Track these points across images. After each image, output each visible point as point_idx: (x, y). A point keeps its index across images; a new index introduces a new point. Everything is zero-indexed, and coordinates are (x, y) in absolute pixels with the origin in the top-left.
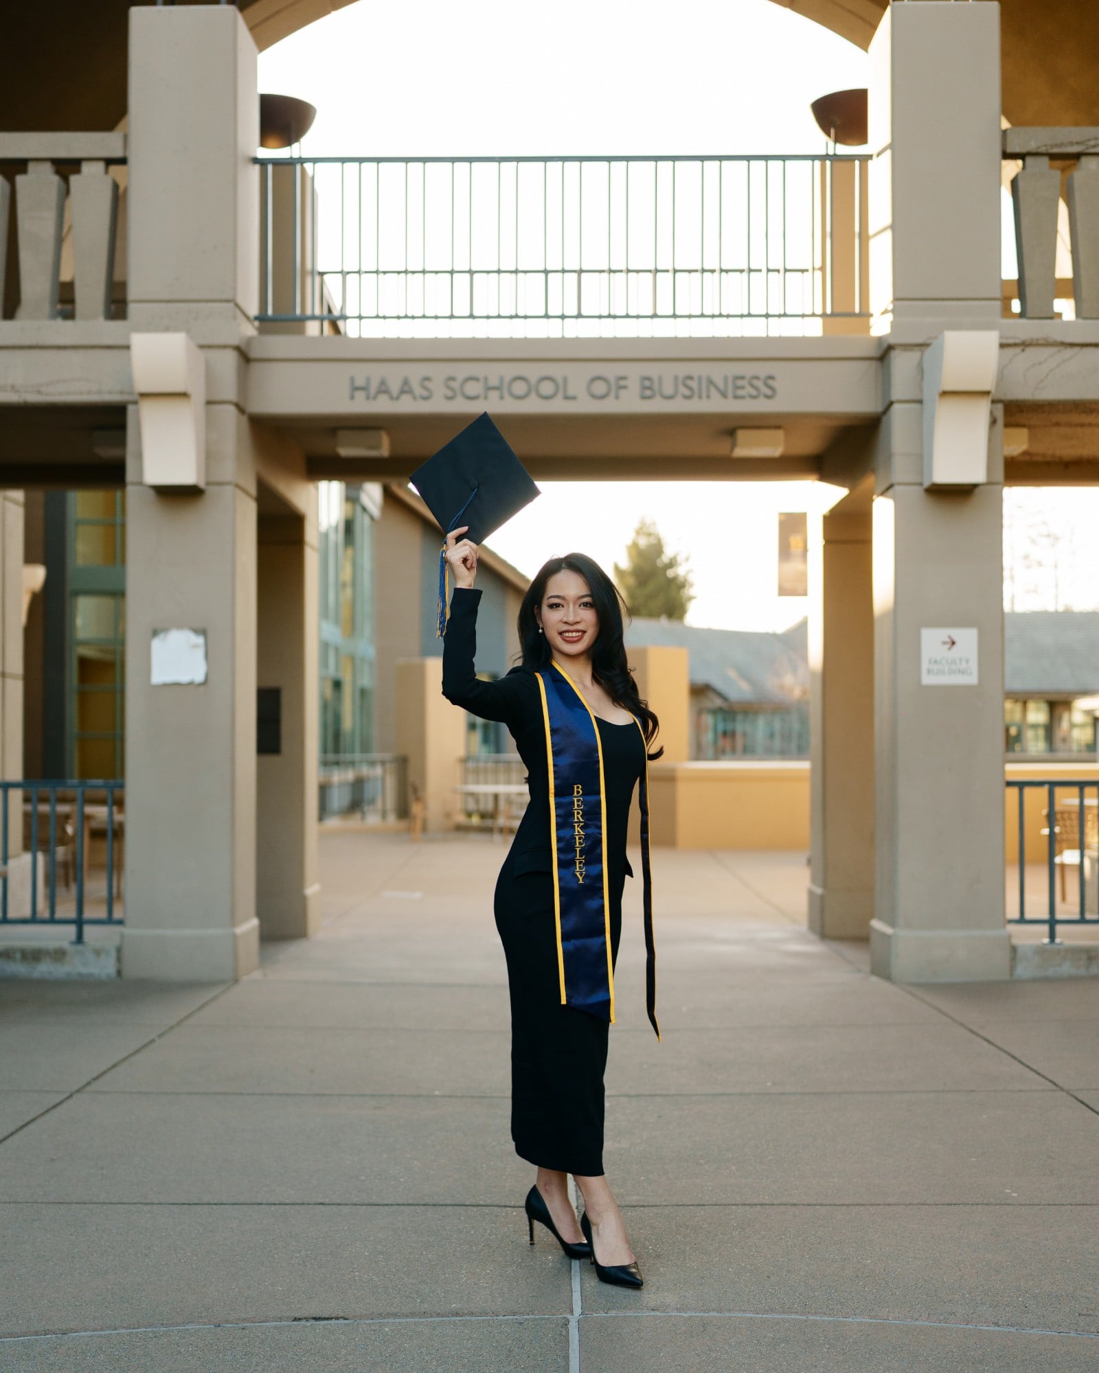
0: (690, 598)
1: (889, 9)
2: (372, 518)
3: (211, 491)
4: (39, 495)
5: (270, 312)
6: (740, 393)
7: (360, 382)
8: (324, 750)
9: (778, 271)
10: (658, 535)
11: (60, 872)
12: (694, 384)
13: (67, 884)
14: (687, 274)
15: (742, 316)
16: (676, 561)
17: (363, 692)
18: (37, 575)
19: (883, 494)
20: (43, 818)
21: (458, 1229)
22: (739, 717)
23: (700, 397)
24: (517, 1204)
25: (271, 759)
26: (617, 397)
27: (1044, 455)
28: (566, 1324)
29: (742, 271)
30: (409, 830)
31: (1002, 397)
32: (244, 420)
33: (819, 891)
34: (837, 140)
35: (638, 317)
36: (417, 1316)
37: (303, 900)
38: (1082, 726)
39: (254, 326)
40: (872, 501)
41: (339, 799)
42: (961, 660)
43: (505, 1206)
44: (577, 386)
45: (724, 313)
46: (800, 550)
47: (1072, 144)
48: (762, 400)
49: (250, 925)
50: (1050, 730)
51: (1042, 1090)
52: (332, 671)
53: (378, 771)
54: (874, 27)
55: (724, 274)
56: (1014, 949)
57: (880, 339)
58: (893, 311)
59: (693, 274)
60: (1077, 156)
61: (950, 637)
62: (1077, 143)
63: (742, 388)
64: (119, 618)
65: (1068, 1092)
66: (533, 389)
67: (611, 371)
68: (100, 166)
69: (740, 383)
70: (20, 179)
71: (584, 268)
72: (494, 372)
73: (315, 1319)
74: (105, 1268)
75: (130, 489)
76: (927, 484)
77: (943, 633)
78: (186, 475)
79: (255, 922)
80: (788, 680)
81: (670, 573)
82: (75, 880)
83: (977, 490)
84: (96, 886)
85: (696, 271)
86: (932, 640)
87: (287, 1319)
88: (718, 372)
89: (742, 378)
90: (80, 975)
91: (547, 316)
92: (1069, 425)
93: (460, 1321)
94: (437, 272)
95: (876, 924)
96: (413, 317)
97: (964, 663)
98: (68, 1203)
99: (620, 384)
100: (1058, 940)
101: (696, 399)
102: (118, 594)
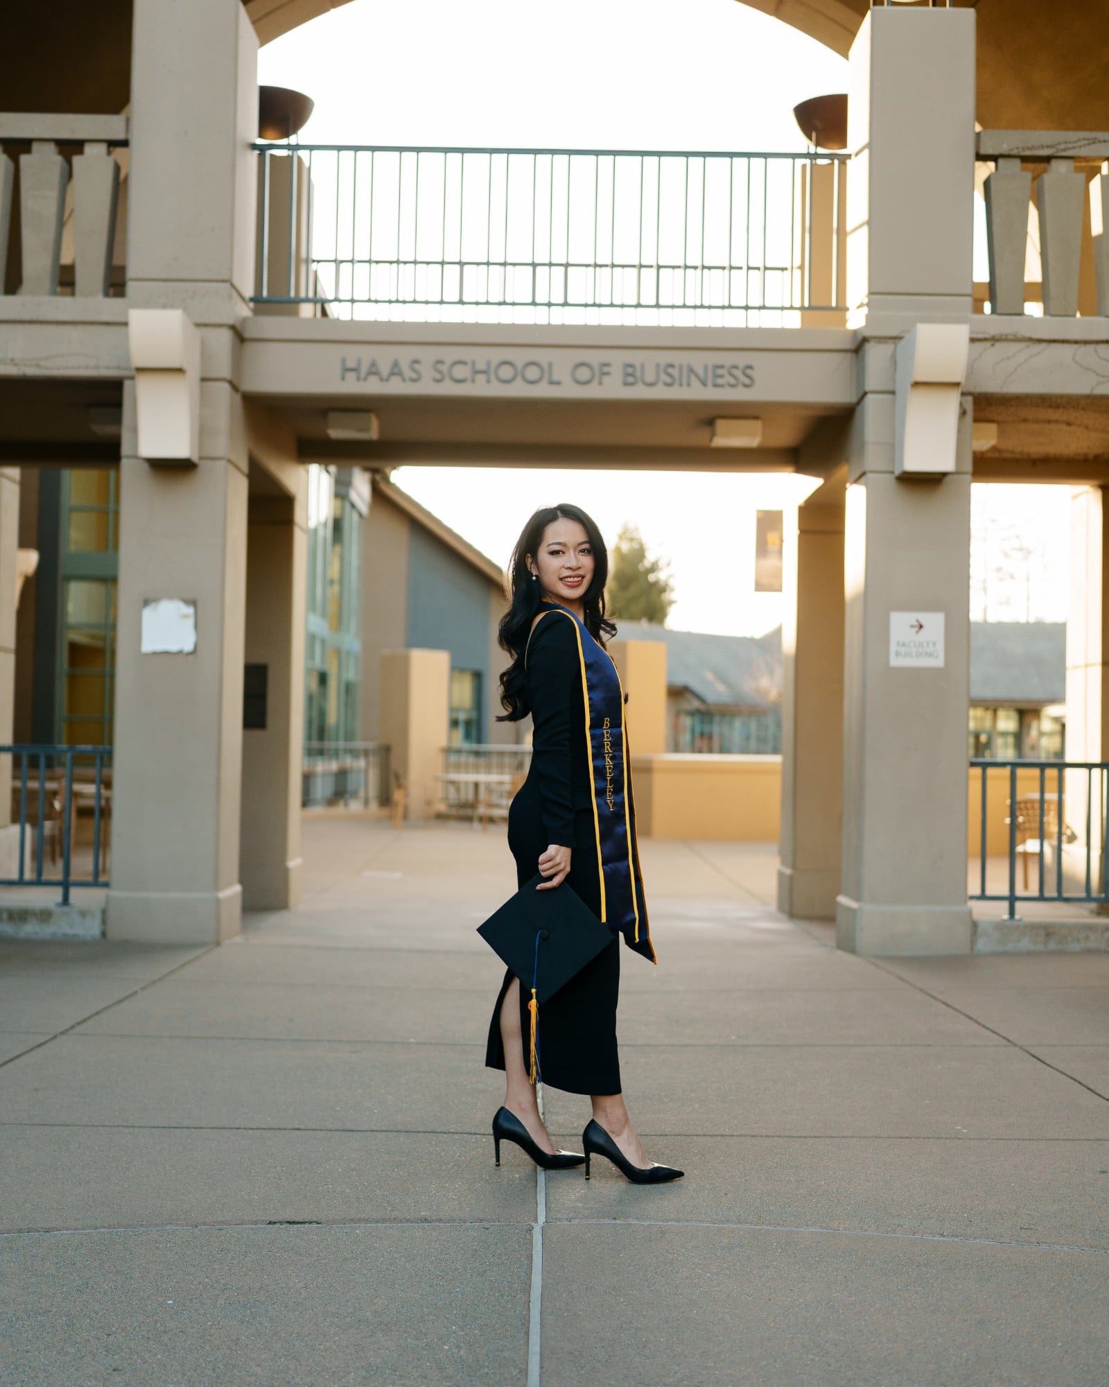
0: (671, 603)
1: (869, 14)
2: (360, 515)
3: (203, 465)
4: (34, 472)
5: (265, 294)
6: (719, 381)
7: (351, 364)
8: (309, 737)
9: (758, 269)
10: (641, 540)
11: (47, 848)
12: (675, 372)
13: (53, 860)
14: (670, 270)
15: (723, 307)
16: (657, 566)
17: (348, 689)
18: (30, 559)
19: (856, 481)
20: (33, 794)
21: (429, 1151)
22: (717, 719)
23: (681, 385)
24: (487, 1133)
25: (257, 734)
26: (600, 383)
27: (1013, 452)
28: (530, 1230)
29: (724, 268)
30: (391, 817)
31: (972, 390)
32: (238, 398)
33: (788, 871)
34: (817, 144)
35: (622, 306)
36: (387, 1222)
37: (285, 872)
38: (1051, 734)
39: (248, 306)
40: (845, 489)
41: (322, 788)
42: (928, 643)
43: (475, 1134)
44: (562, 372)
45: (706, 304)
46: (777, 547)
47: (1042, 147)
48: (740, 389)
49: (233, 891)
50: (1019, 738)
51: (997, 1046)
52: (318, 663)
53: (362, 763)
54: (853, 34)
55: (706, 271)
56: (975, 925)
57: (855, 332)
58: (868, 305)
59: (676, 270)
60: (1047, 159)
61: (918, 621)
62: (1048, 147)
63: (721, 376)
64: (110, 604)
65: (1021, 1048)
66: (519, 374)
67: (595, 357)
68: (103, 148)
69: (719, 372)
70: (24, 159)
71: (571, 262)
72: (482, 357)
73: (289, 1222)
74: (88, 1178)
75: (125, 463)
76: (898, 472)
77: (912, 617)
78: (180, 449)
79: (237, 888)
80: (765, 682)
81: (652, 578)
82: (62, 855)
83: (948, 478)
84: (82, 863)
85: (679, 267)
86: (900, 623)
87: (262, 1222)
88: (699, 361)
89: (722, 367)
90: (65, 935)
91: (534, 303)
92: (1037, 421)
93: (428, 1226)
94: (428, 263)
95: (842, 899)
96: (404, 302)
97: (931, 645)
98: (51, 1125)
99: (604, 370)
100: (1017, 917)
101: (677, 386)
102: (109, 580)
